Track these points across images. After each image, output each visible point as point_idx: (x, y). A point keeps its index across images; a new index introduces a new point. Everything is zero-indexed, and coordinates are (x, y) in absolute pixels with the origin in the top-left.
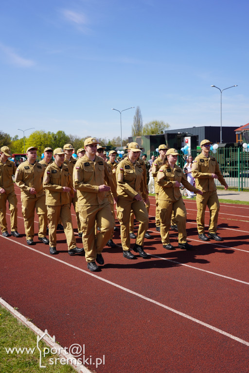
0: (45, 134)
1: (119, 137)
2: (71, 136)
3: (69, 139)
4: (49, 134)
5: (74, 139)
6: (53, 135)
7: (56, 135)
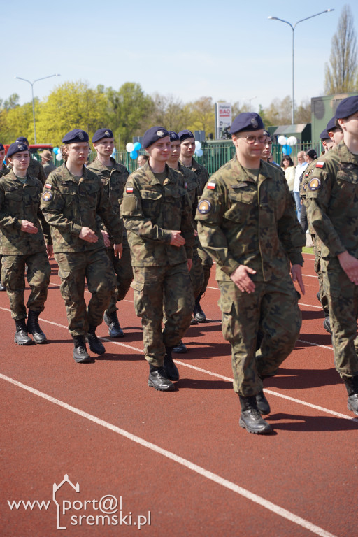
0: (90, 91)
1: (288, 98)
2: (157, 96)
3: (153, 104)
4: (101, 92)
5: (166, 107)
6: (111, 94)
7: (119, 94)
